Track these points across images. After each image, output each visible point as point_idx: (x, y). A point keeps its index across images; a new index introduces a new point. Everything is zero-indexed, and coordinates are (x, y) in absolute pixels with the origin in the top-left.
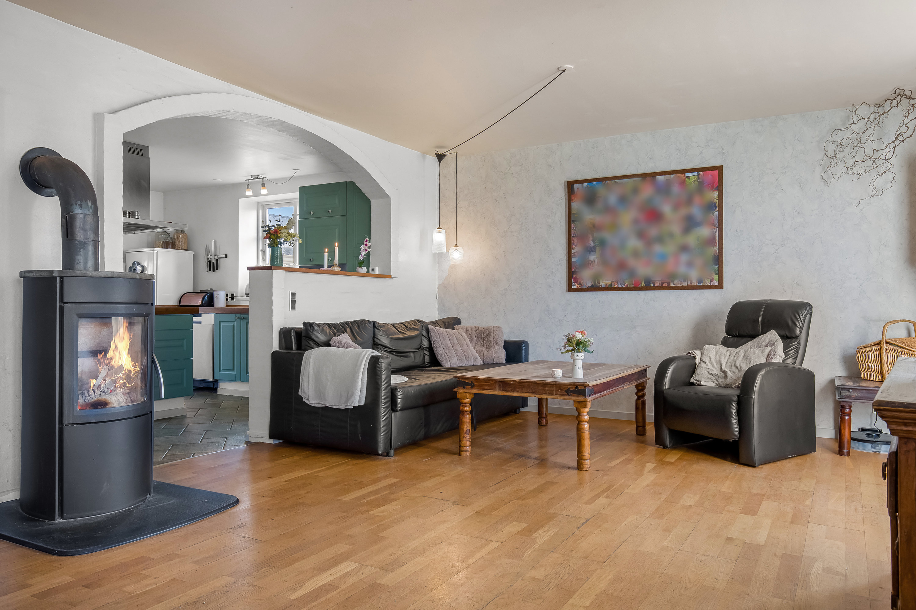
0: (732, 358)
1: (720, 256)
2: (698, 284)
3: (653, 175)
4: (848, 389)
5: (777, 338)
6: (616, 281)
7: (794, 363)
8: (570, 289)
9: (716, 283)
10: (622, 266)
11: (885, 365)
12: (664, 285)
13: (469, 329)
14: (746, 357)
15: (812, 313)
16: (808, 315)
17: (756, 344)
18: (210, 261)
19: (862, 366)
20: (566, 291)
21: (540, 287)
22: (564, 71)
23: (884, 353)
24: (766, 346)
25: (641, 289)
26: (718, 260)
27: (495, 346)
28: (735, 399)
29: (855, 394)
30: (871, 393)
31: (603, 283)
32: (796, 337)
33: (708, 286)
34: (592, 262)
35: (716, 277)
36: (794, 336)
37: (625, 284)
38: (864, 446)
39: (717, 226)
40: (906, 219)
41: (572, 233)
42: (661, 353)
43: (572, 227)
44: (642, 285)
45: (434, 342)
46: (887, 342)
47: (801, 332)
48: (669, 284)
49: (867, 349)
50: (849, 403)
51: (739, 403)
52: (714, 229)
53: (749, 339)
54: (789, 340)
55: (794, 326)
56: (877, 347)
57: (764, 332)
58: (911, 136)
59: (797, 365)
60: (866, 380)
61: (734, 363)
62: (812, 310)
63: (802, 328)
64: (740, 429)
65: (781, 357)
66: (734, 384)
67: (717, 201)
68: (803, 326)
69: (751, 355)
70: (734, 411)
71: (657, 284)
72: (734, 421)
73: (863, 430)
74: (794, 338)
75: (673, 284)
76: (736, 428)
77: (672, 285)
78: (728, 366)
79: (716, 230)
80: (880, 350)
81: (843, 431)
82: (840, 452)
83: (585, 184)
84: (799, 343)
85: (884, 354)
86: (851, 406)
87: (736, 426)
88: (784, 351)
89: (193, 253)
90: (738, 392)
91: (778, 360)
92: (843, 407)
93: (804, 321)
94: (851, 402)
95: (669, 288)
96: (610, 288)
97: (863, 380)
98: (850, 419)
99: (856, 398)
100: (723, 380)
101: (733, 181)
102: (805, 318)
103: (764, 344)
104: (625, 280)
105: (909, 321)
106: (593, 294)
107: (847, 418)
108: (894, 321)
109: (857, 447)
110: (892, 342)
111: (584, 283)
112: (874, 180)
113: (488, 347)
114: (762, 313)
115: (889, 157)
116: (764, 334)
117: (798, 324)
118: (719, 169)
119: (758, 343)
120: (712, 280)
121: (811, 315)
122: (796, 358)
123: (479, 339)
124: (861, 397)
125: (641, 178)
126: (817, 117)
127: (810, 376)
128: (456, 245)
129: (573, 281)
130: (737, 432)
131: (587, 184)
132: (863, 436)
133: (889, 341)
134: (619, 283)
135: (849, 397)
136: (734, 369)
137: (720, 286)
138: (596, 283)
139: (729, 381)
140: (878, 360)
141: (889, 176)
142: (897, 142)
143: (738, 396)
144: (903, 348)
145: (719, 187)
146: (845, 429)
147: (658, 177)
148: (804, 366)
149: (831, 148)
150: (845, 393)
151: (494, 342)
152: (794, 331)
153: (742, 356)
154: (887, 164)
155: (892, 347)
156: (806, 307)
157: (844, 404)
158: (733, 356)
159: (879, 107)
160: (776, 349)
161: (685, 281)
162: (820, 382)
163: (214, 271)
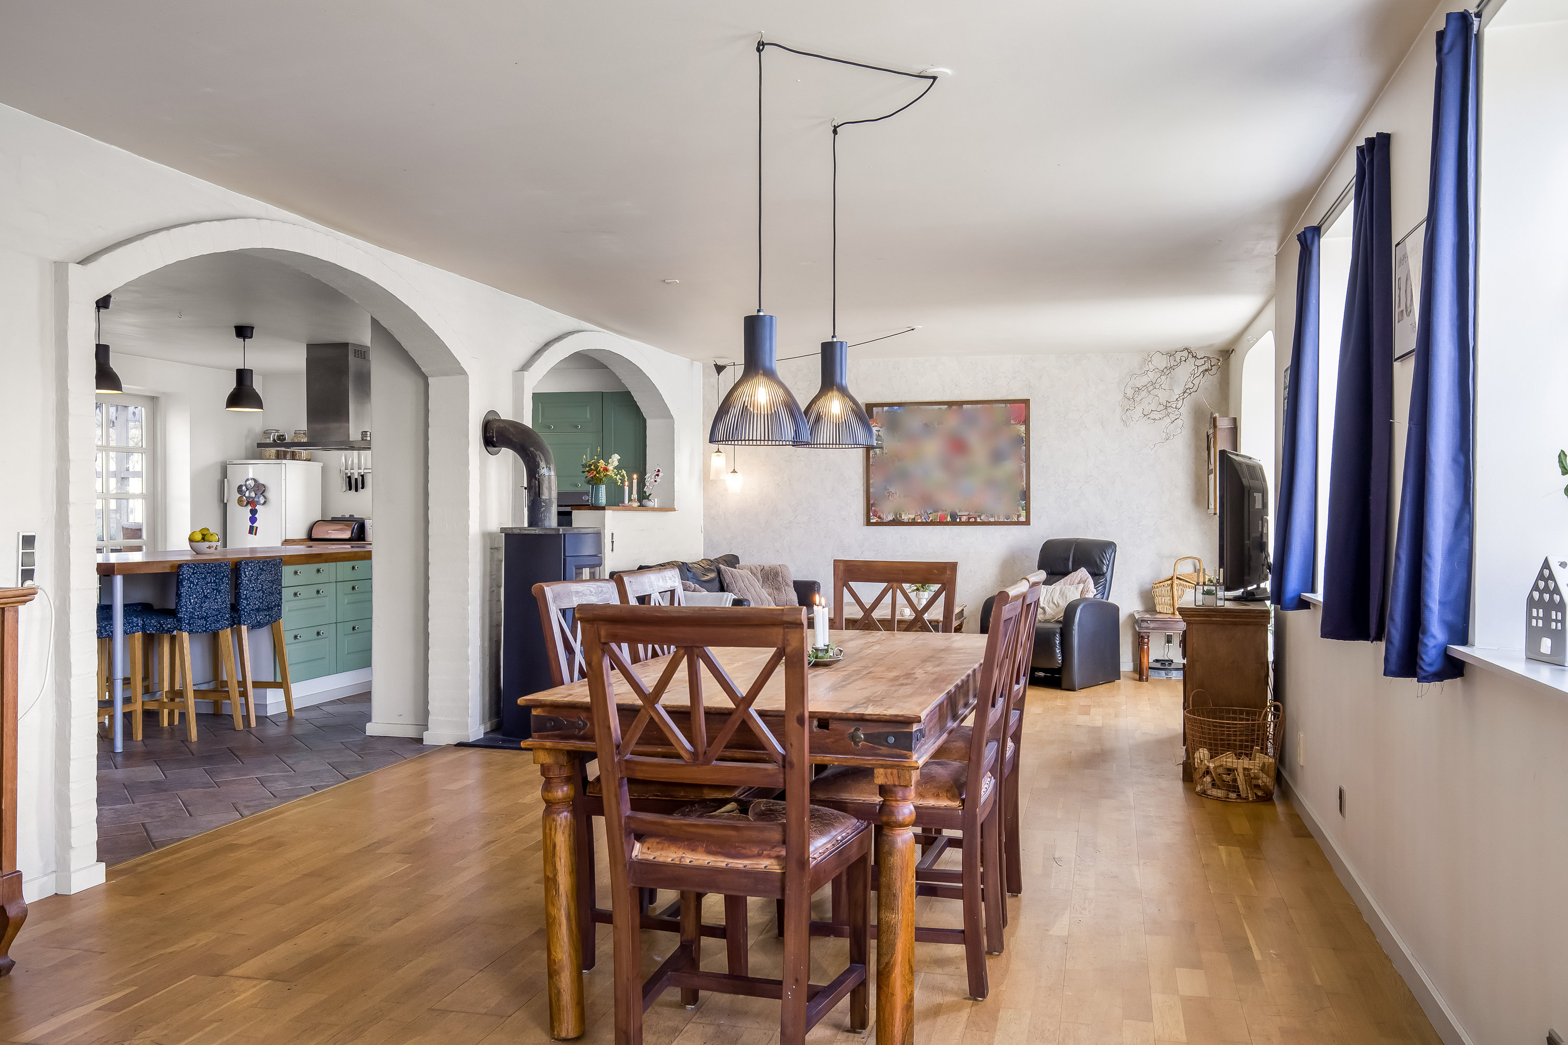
0: (1049, 595)
1: (1027, 492)
2: (1005, 520)
3: (960, 404)
4: (1146, 621)
5: (1087, 576)
6: (919, 515)
7: (1102, 598)
8: (868, 523)
9: (1023, 519)
10: (927, 500)
11: (1176, 598)
12: (971, 520)
13: (752, 568)
14: (1062, 594)
15: (1116, 551)
16: (1113, 553)
17: (1069, 581)
18: (350, 476)
19: (1157, 600)
20: (864, 525)
21: (833, 521)
22: (913, 330)
23: (1175, 590)
24: (1079, 583)
25: (947, 524)
26: (1025, 495)
27: (786, 587)
28: (1058, 631)
29: (1152, 625)
30: (1165, 624)
31: (905, 518)
32: (1104, 574)
33: (1016, 521)
34: (893, 494)
35: (1023, 513)
36: (1101, 573)
37: (930, 519)
38: (1159, 673)
39: (1024, 461)
40: (1193, 463)
41: (871, 460)
42: (968, 591)
43: (871, 454)
44: (948, 520)
45: (727, 584)
46: (1177, 578)
47: (1107, 569)
48: (975, 518)
49: (1161, 584)
50: (1148, 634)
51: (1062, 635)
52: (1022, 463)
53: (1061, 576)
54: (1098, 577)
55: (1102, 563)
56: (1169, 582)
57: (1075, 570)
58: (1196, 391)
59: (1104, 600)
60: (1160, 613)
61: (1051, 600)
62: (1116, 549)
63: (1108, 566)
64: (1062, 658)
65: (1093, 592)
66: (1053, 619)
67: (1024, 435)
68: (1109, 564)
69: (1067, 591)
70: (1058, 642)
71: (964, 519)
72: (1058, 651)
73: (1157, 661)
74: (1102, 575)
75: (981, 519)
76: (1060, 657)
77: (978, 520)
78: (1045, 602)
79: (1024, 465)
80: (1172, 585)
81: (1142, 659)
82: (1140, 679)
83: (886, 409)
84: (1106, 580)
85: (1175, 588)
86: (1149, 636)
87: (1059, 655)
88: (1095, 586)
89: (322, 464)
90: (1060, 626)
91: (1090, 595)
92: (1143, 637)
93: (1110, 559)
94: (1149, 633)
95: (976, 523)
96: (913, 523)
97: (1158, 613)
98: (1148, 647)
99: (1153, 629)
100: (1042, 616)
101: (1040, 416)
102: (1110, 557)
103: (1077, 581)
104: (929, 514)
105: (1195, 558)
106: (894, 529)
107: (1146, 647)
108: (1184, 558)
109: (1153, 675)
110: (1181, 578)
111: (883, 516)
112: (1167, 427)
113: (778, 589)
114: (1072, 551)
115: (1179, 406)
116: (1075, 571)
117: (1104, 562)
118: (1026, 402)
119: (1071, 581)
120: (1019, 516)
121: (1115, 553)
122: (1104, 593)
123: (766, 580)
124: (1157, 628)
125: (947, 406)
126: (1118, 359)
127: (1115, 610)
128: (734, 470)
129: (871, 514)
130: (1060, 660)
131: (887, 408)
132: (1158, 665)
133: (1179, 576)
134: (923, 518)
135: (1147, 628)
136: (1051, 605)
137: (1027, 522)
138: (898, 516)
139: (1048, 617)
140: (1170, 594)
141: (1179, 422)
142: (1186, 395)
143: (1061, 628)
144: (1190, 583)
145: (1026, 422)
146: (1144, 658)
147: (965, 406)
148: (1110, 601)
149: (1130, 393)
150: (1144, 625)
151: (784, 583)
152: (1102, 570)
153: (1058, 593)
154: (1177, 412)
155: (1181, 582)
156: (1111, 546)
157: (1142, 634)
158: (1050, 594)
159: (1170, 356)
160: (1089, 586)
161: (992, 517)
162: (1123, 616)
163: (356, 490)
